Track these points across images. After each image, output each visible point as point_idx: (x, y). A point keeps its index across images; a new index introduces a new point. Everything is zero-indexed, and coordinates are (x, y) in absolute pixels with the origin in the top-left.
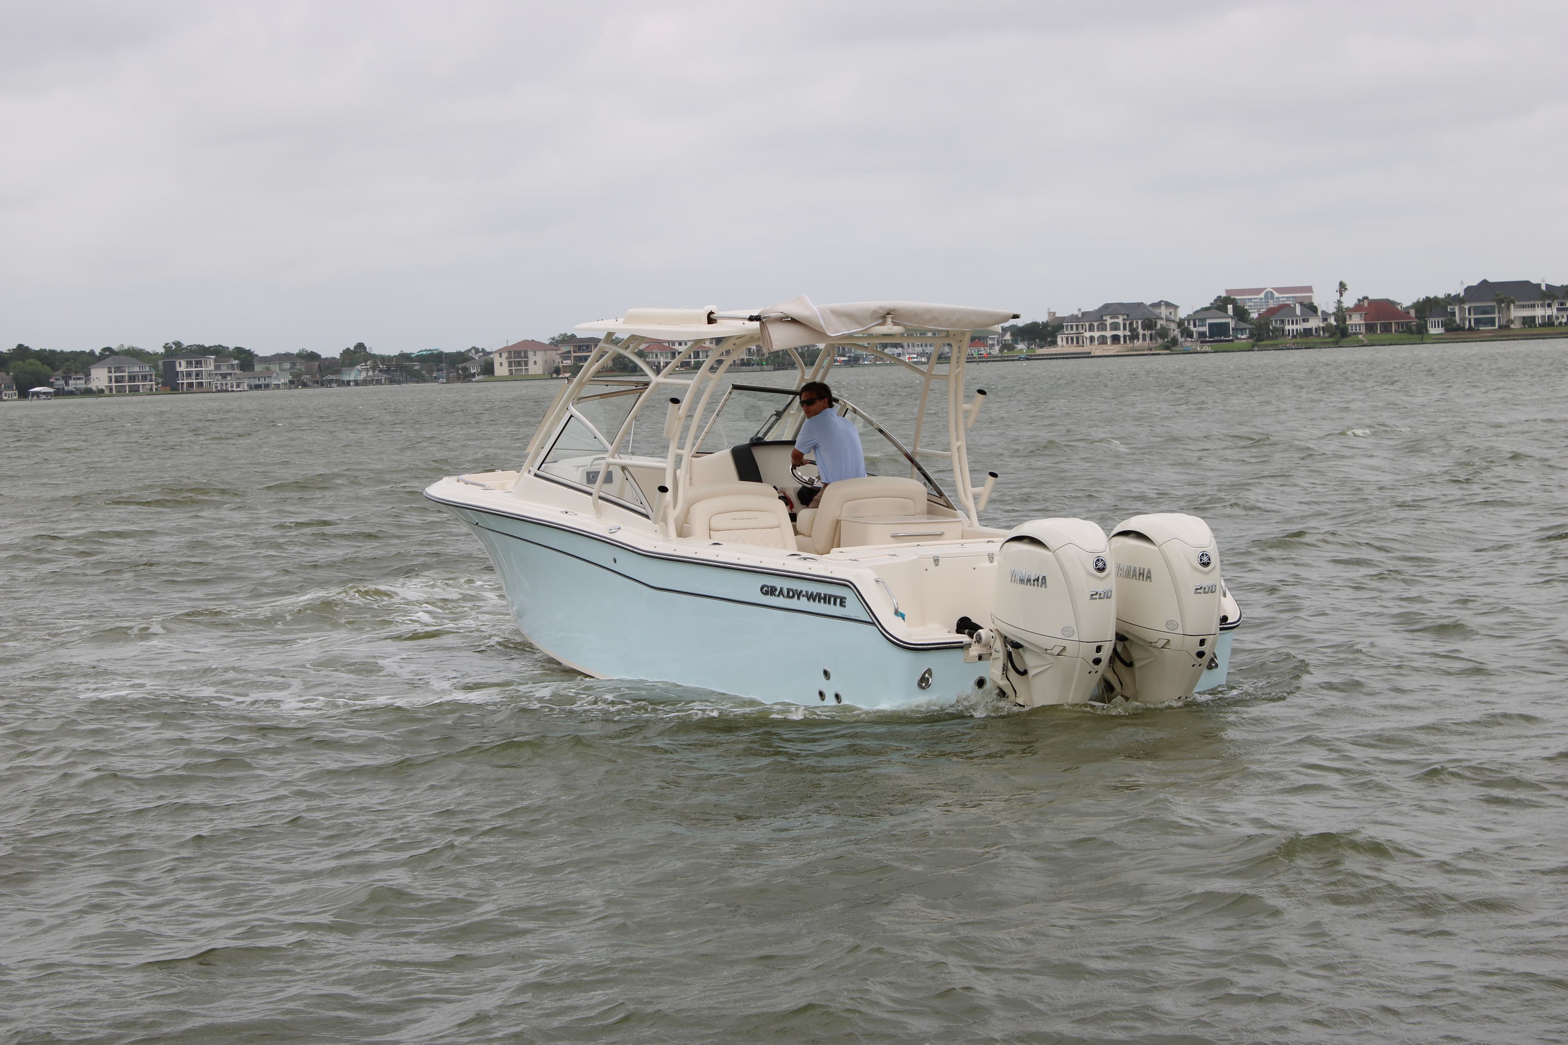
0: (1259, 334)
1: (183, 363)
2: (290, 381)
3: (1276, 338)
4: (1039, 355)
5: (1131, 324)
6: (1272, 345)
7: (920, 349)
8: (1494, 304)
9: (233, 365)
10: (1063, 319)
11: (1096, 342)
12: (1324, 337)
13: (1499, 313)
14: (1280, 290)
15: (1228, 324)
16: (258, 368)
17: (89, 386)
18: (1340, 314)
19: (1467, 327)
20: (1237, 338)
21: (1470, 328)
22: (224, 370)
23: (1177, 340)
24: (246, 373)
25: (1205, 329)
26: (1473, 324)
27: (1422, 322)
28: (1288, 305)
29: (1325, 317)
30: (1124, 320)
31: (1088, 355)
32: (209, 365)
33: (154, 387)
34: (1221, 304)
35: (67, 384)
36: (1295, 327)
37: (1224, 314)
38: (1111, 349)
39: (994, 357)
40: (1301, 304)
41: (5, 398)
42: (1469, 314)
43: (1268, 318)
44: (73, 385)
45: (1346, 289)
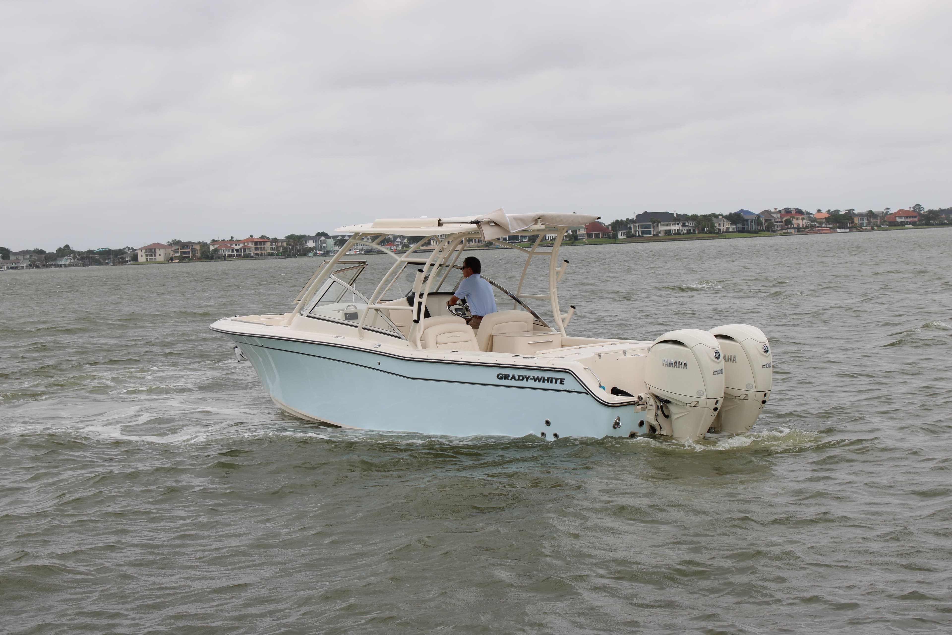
0: (533, 239)
2: (29, 265)
3: (542, 241)
4: (422, 250)
6: (540, 245)
7: (361, 247)
8: (650, 223)
12: (566, 241)
13: (653, 228)
16: (12, 258)
18: (574, 228)
19: (637, 235)
20: (523, 241)
21: (639, 235)
24: (6, 261)
26: (640, 233)
27: (615, 232)
29: (566, 230)
36: (551, 235)
39: (399, 251)
42: (638, 228)
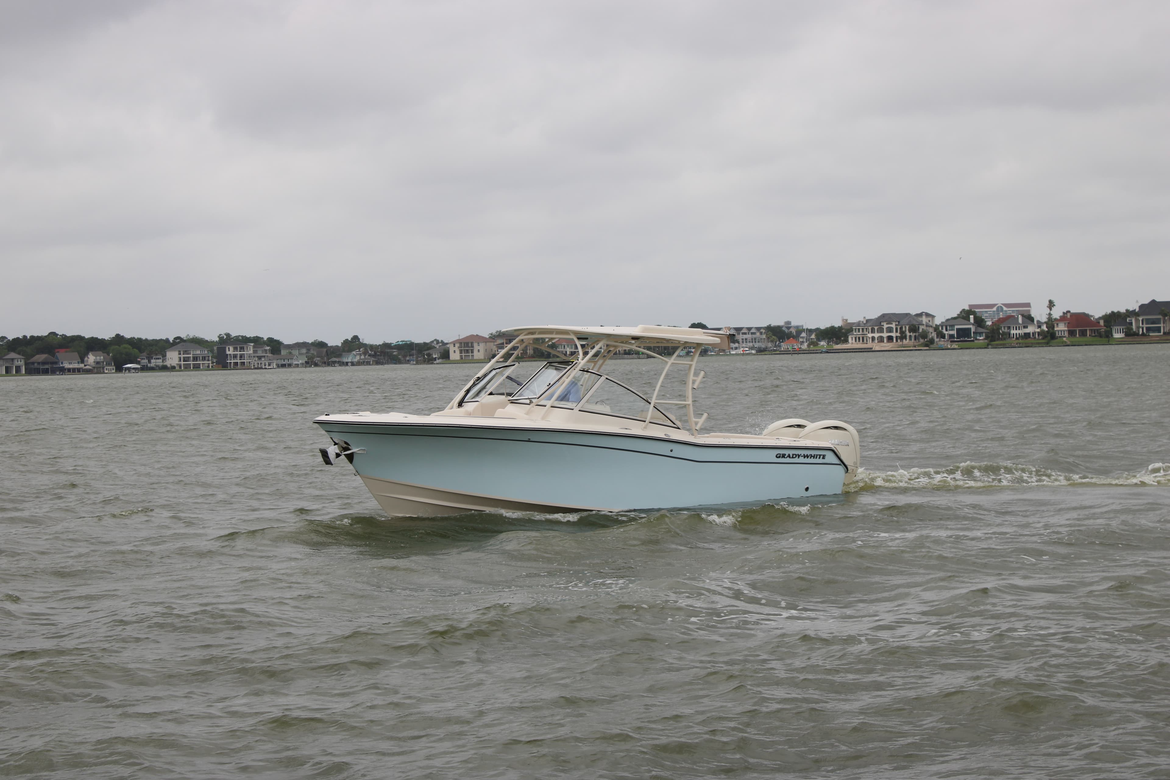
1: (231, 348)
2: (306, 362)
3: (1005, 339)
4: (836, 350)
5: (901, 328)
6: (1001, 344)
7: (751, 344)
8: (1160, 317)
9: (266, 350)
10: (853, 323)
11: (876, 341)
12: (1038, 339)
13: (1164, 323)
14: (1008, 305)
15: (970, 329)
16: (284, 352)
17: (165, 364)
18: (1050, 322)
19: (1141, 333)
20: (977, 339)
21: (1143, 334)
22: (260, 353)
23: (934, 340)
24: (275, 356)
25: (954, 332)
26: (1145, 331)
27: (1109, 329)
28: (1013, 316)
29: (1039, 325)
30: (896, 325)
31: (870, 350)
32: (250, 350)
33: (211, 365)
34: (965, 315)
35: (150, 362)
36: (1018, 332)
37: (968, 322)
38: (887, 346)
39: (804, 350)
40: (1023, 316)
41: (106, 371)
42: (1143, 324)
43: (998, 325)
44: (154, 363)
45: (1054, 305)
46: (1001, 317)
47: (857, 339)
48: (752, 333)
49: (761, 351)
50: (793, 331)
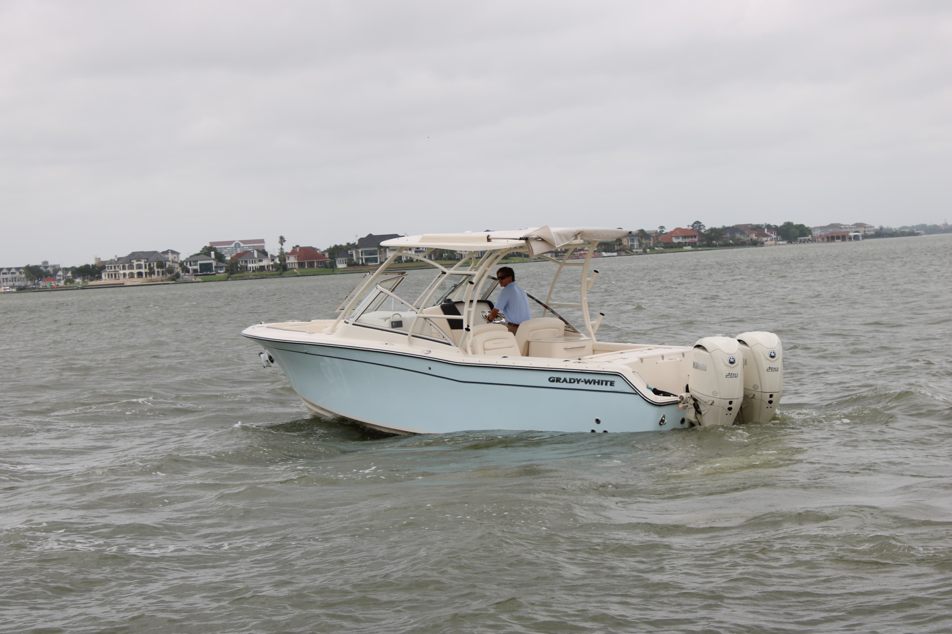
0: (232, 270)
3: (243, 272)
4: (91, 286)
5: (150, 265)
6: (240, 277)
7: (11, 283)
8: (376, 249)
10: (105, 262)
11: (127, 277)
13: (380, 254)
14: (244, 242)
15: (211, 264)
18: (282, 256)
19: (360, 263)
20: (218, 273)
21: (363, 264)
23: (180, 275)
25: (197, 267)
26: (364, 261)
27: (333, 260)
28: (249, 251)
29: (273, 258)
30: (145, 262)
31: (122, 285)
34: (207, 251)
36: (254, 265)
37: (209, 258)
38: (137, 281)
39: (61, 287)
40: (258, 251)
42: (362, 255)
43: (237, 260)
45: (285, 241)
46: (239, 252)
47: (110, 276)
48: (12, 273)
49: (21, 289)
50: (51, 270)
